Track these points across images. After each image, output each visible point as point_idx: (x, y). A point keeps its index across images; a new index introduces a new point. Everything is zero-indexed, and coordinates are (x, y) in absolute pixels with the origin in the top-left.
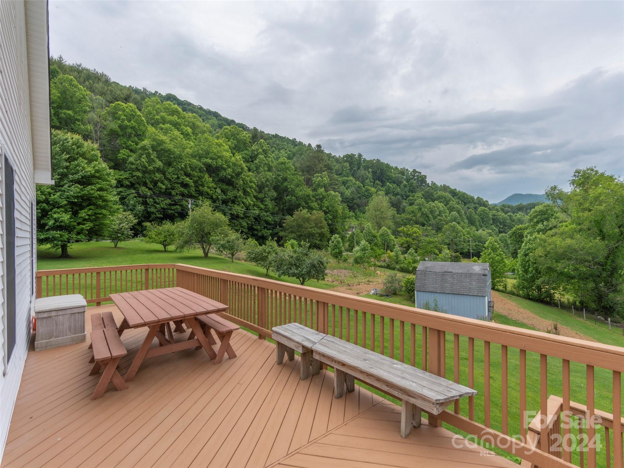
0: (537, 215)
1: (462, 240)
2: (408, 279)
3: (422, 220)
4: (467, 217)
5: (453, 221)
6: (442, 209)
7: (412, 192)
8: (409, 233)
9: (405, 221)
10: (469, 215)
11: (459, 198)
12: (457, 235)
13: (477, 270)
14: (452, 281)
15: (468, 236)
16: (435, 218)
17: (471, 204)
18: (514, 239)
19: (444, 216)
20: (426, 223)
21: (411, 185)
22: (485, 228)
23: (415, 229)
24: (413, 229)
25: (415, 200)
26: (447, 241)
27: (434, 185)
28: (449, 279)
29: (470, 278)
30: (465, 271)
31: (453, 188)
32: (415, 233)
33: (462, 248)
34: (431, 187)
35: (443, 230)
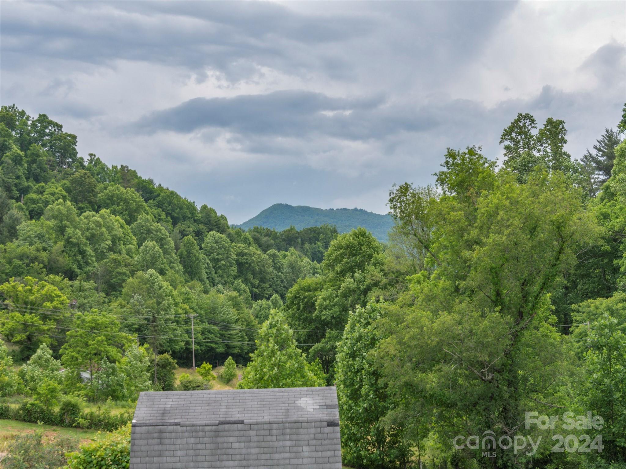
0: (342, 256)
1: (172, 317)
2: (85, 452)
3: (65, 261)
4: (181, 255)
5: (148, 268)
6: (119, 232)
7: (37, 180)
8: (32, 298)
9: (18, 262)
10: (185, 253)
11: (159, 205)
12: (159, 303)
13: (310, 409)
14: (244, 451)
15: (186, 306)
16: (101, 256)
17: (187, 223)
18: (294, 314)
19: (124, 251)
20: (78, 271)
21: (34, 158)
22: (220, 286)
23: (49, 287)
24: (43, 287)
25: (47, 203)
26: (133, 320)
27: (95, 165)
28: (236, 445)
29: (295, 437)
30: (281, 418)
31: (145, 177)
32: (50, 298)
33: (170, 341)
34: (89, 169)
35: (124, 291)
